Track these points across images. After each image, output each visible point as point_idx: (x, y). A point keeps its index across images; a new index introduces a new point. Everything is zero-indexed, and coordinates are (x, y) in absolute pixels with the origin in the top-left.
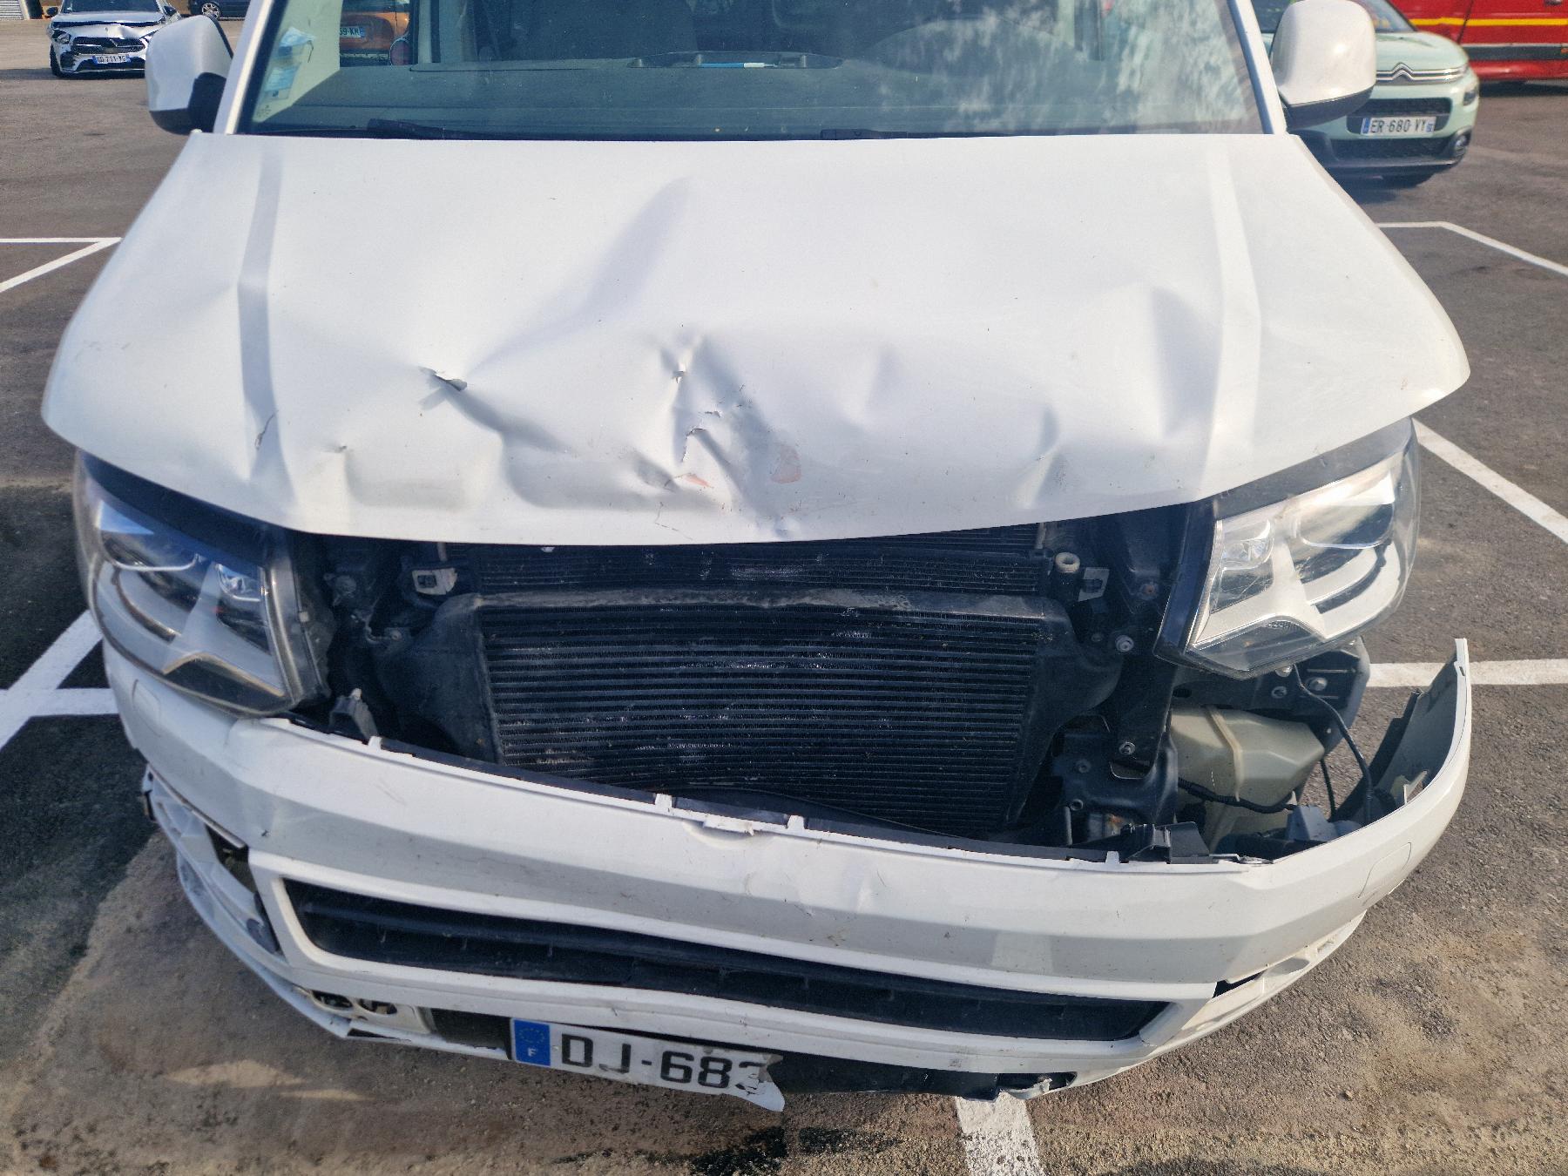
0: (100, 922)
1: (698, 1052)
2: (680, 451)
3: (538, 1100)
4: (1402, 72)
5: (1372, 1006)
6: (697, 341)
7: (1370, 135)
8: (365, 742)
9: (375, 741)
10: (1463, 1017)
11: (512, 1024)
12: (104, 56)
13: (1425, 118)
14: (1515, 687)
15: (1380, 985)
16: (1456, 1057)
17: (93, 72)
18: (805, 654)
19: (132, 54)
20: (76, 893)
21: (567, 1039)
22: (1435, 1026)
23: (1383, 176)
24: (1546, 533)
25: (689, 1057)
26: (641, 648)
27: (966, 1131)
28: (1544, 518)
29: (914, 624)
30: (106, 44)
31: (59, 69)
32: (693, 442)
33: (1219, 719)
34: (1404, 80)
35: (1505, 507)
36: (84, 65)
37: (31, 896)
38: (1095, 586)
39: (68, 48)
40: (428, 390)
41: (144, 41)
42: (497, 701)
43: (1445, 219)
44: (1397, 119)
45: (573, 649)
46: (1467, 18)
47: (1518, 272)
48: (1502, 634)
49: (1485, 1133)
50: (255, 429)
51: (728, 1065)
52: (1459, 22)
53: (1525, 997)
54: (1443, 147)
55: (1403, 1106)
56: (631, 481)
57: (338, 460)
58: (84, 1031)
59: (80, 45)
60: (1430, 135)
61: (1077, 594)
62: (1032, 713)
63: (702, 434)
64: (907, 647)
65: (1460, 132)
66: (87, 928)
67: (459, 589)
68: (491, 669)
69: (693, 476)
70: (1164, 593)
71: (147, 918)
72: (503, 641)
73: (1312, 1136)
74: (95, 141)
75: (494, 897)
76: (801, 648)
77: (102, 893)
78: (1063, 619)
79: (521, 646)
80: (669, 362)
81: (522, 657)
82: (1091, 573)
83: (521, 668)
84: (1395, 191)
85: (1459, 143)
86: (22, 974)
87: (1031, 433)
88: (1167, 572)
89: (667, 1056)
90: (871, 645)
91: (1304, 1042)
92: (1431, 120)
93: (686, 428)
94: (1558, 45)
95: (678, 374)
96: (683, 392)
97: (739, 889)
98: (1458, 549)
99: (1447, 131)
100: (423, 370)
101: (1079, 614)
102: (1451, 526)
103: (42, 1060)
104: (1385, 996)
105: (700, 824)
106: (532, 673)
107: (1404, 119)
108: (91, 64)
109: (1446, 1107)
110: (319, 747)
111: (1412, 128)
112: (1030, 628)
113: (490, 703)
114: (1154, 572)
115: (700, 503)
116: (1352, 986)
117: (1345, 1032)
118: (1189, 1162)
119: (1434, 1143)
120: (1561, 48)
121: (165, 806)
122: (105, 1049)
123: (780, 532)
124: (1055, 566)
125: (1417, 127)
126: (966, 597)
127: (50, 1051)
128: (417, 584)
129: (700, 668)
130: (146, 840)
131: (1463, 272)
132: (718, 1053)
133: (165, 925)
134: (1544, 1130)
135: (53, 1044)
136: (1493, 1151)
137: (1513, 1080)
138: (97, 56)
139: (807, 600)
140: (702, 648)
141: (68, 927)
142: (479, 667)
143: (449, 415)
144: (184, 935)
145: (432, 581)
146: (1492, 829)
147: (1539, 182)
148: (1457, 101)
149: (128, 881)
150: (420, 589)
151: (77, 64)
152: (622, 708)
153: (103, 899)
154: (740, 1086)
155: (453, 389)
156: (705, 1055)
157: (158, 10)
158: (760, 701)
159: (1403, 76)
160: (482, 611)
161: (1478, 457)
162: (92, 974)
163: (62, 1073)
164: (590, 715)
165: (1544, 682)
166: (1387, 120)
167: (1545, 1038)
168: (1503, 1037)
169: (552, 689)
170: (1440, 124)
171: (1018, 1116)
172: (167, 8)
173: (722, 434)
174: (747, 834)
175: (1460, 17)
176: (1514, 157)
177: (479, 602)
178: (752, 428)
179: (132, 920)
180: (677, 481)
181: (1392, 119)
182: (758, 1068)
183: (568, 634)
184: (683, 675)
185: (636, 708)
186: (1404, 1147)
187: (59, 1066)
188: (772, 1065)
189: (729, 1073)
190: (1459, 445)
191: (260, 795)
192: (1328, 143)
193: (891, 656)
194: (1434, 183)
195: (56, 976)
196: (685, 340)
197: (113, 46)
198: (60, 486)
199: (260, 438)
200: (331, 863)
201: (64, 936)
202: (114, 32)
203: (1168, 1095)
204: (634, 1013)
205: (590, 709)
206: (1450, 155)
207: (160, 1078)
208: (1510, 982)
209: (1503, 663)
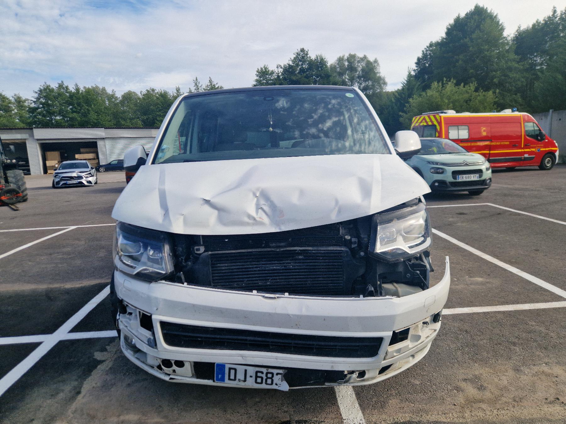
0: (84, 386)
1: (265, 370)
2: (257, 212)
3: (218, 418)
4: (466, 163)
5: (463, 385)
6: (260, 190)
7: (460, 180)
8: (183, 284)
9: (186, 284)
10: (489, 386)
11: (216, 364)
12: (70, 182)
13: (475, 175)
14: (507, 311)
15: (465, 380)
16: (487, 395)
17: (66, 186)
18: (288, 263)
19: (79, 181)
20: (76, 380)
21: (230, 369)
22: (481, 388)
23: (469, 192)
24: (518, 275)
25: (262, 373)
26: (248, 263)
27: (344, 418)
28: (517, 272)
29: (313, 253)
30: (72, 178)
31: (55, 186)
32: (260, 211)
33: (395, 284)
34: (467, 165)
35: (505, 270)
36: (63, 185)
37: (63, 381)
38: (355, 243)
39: (59, 179)
40: (202, 202)
41: (83, 177)
42: (213, 280)
43: (488, 202)
44: (467, 175)
45: (232, 264)
46: (490, 151)
47: (510, 214)
48: (503, 299)
49: (495, 411)
50: (163, 212)
51: (272, 374)
52: (488, 152)
53: (508, 381)
54: (483, 182)
55: (472, 406)
56: (246, 219)
57: (182, 217)
58: (82, 410)
59: (63, 179)
60: (478, 179)
61: (351, 246)
62: (345, 277)
63: (261, 208)
64: (312, 260)
65: (487, 178)
66: (81, 388)
67: (205, 252)
68: (212, 271)
69: (260, 218)
70: (369, 240)
71: (99, 384)
72: (215, 263)
73: (445, 414)
74: (69, 203)
75: (213, 323)
76: (287, 261)
77: (85, 379)
78: (347, 250)
79: (220, 264)
80: (254, 194)
81: (220, 267)
82: (354, 240)
83: (219, 270)
84: (473, 197)
85: (488, 181)
86: (62, 399)
87: (333, 203)
88: (369, 236)
89: (257, 372)
90: (304, 260)
91: (443, 393)
92: (477, 175)
93: (258, 207)
94: (520, 157)
95: (256, 197)
96: (258, 200)
97: (274, 312)
98: (491, 280)
99: (483, 178)
100: (201, 198)
101: (352, 250)
102: (489, 275)
103: (70, 417)
104: (466, 382)
105: (264, 296)
106: (222, 271)
107: (469, 175)
108: (65, 184)
109: (484, 406)
110: (170, 286)
111: (472, 177)
112: (340, 252)
113: (211, 280)
114: (366, 236)
115: (262, 224)
116: (457, 381)
117: (455, 391)
118: (409, 421)
119: (481, 414)
120: (521, 158)
121: (123, 322)
122: (88, 415)
123: (280, 229)
124: (345, 238)
125: (474, 178)
126: (325, 247)
127: (72, 415)
128: (195, 250)
129: (263, 268)
130: (97, 366)
131: (493, 215)
132: (270, 370)
133: (104, 385)
134: (512, 409)
135: (73, 413)
136: (497, 414)
137: (504, 399)
138: (68, 181)
139: (288, 249)
140: (263, 263)
141: (75, 388)
142: (209, 269)
143: (207, 208)
144: (110, 388)
145: (198, 250)
146: (499, 344)
147: (518, 192)
148: (484, 170)
149: (92, 376)
150: (196, 252)
151: (61, 184)
152: (243, 281)
153: (85, 381)
154: (276, 384)
155: (207, 202)
156: (267, 371)
157: (89, 168)
158: (278, 277)
159: (466, 164)
160: (211, 255)
161: (497, 259)
162: (83, 397)
163: (76, 420)
164: (236, 283)
165: (516, 309)
166: (464, 176)
167: (513, 389)
168: (501, 390)
169: (227, 276)
170: (480, 176)
171: (359, 414)
172: (92, 167)
173: (266, 208)
174: (275, 298)
175: (488, 151)
176: (509, 186)
177: (210, 253)
178: (273, 206)
179: (94, 385)
180: (257, 219)
181: (465, 175)
182: (281, 375)
183: (231, 260)
184: (259, 271)
185: (248, 281)
186: (472, 415)
187: (75, 419)
188: (285, 374)
189: (273, 378)
190: (491, 256)
191: (156, 299)
192: (448, 184)
193: (309, 263)
194: (485, 194)
195: (73, 398)
196: (258, 189)
197: (73, 178)
198: (64, 286)
199: (164, 215)
200: (172, 316)
201: (74, 389)
202: (74, 175)
203: (403, 408)
204: (248, 358)
205: (236, 282)
206: (486, 185)
207: (105, 420)
208: (504, 378)
209: (504, 306)
